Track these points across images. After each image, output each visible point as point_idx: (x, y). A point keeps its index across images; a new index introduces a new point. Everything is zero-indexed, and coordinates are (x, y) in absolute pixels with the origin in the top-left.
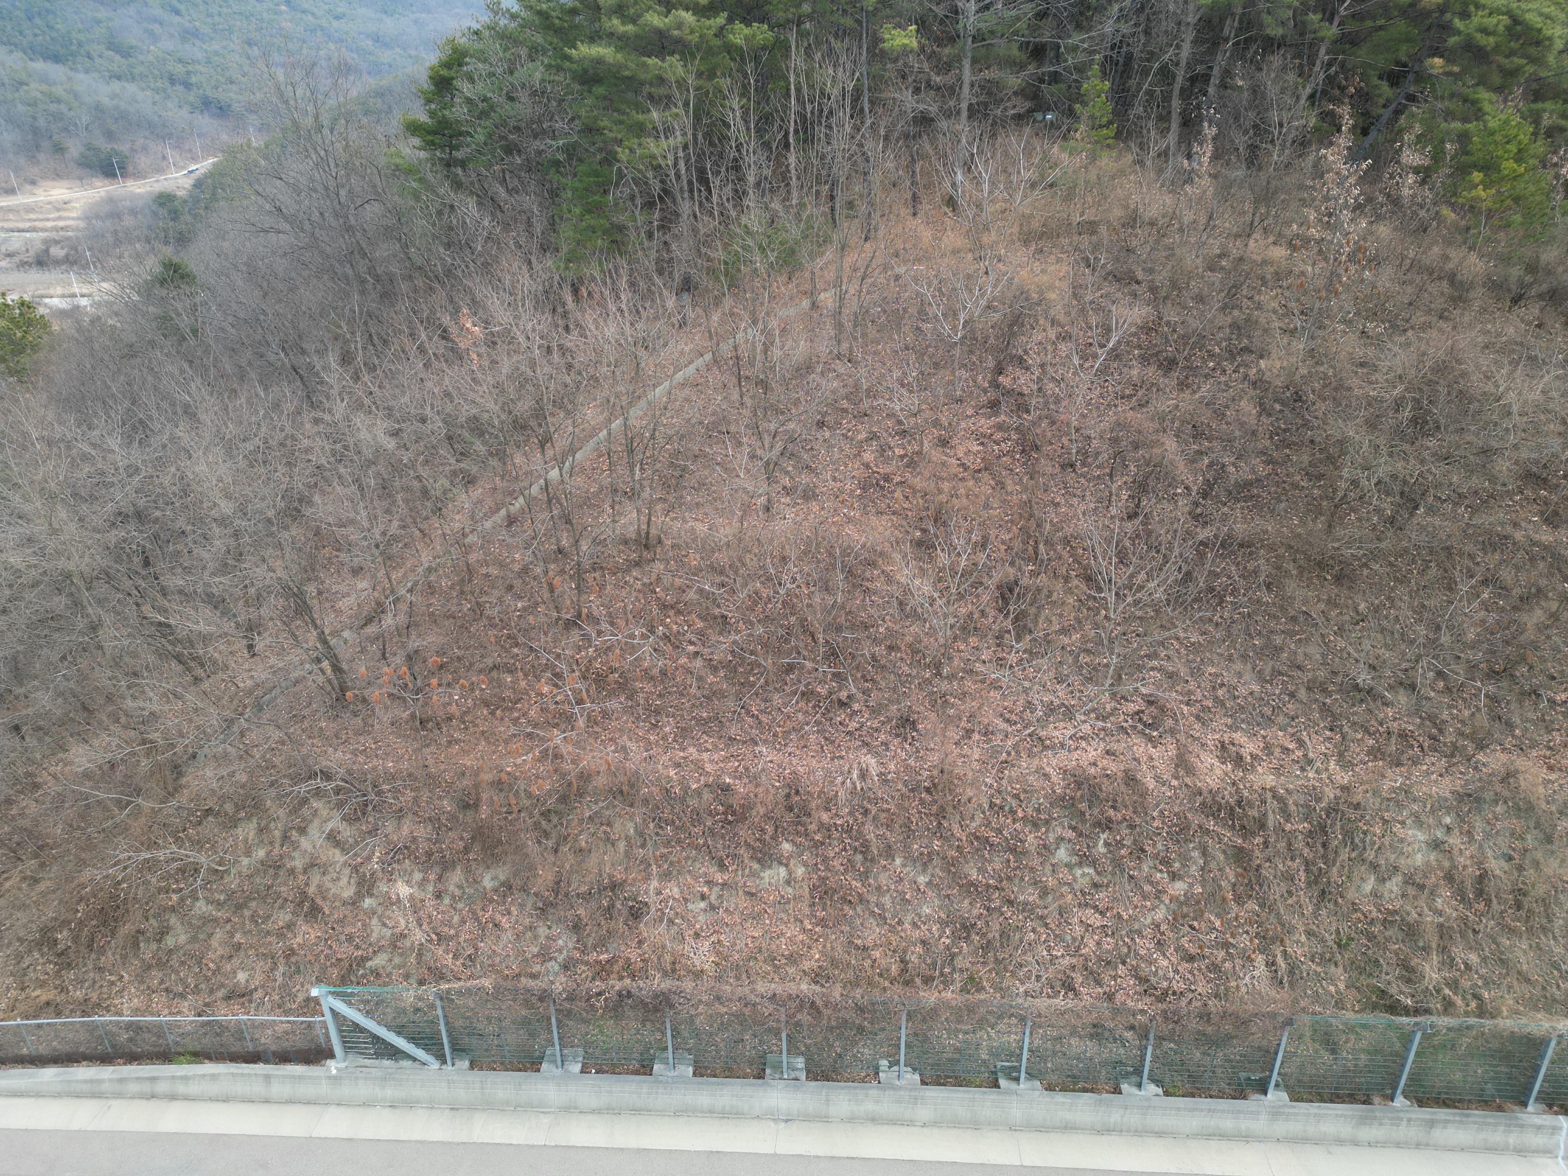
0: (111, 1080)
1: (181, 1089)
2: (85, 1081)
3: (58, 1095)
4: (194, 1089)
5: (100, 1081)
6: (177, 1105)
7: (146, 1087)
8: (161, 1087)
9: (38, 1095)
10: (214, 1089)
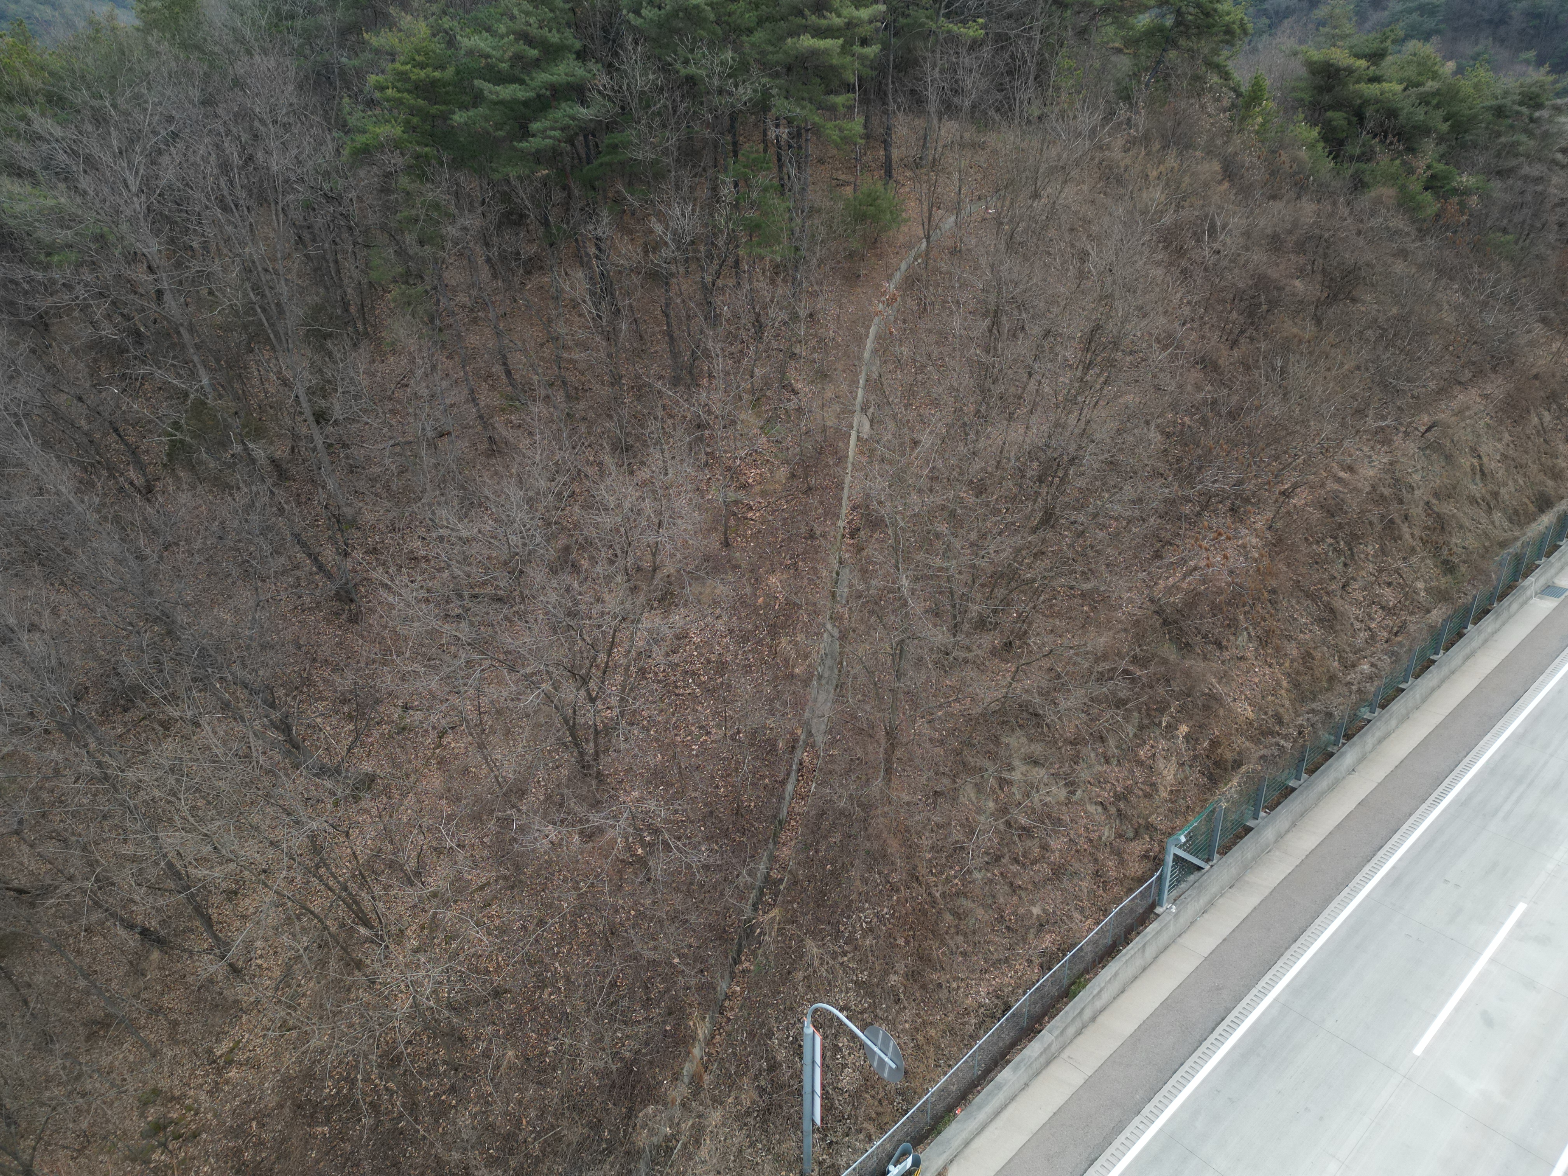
0: (1056, 1038)
1: (1099, 1004)
2: (1041, 1054)
3: (1027, 1085)
4: (1106, 996)
5: (1050, 1045)
6: (1101, 1019)
7: (1078, 1024)
8: (1088, 1014)
9: (1013, 1098)
10: (1116, 986)
